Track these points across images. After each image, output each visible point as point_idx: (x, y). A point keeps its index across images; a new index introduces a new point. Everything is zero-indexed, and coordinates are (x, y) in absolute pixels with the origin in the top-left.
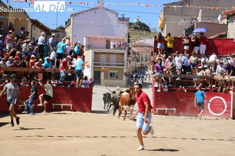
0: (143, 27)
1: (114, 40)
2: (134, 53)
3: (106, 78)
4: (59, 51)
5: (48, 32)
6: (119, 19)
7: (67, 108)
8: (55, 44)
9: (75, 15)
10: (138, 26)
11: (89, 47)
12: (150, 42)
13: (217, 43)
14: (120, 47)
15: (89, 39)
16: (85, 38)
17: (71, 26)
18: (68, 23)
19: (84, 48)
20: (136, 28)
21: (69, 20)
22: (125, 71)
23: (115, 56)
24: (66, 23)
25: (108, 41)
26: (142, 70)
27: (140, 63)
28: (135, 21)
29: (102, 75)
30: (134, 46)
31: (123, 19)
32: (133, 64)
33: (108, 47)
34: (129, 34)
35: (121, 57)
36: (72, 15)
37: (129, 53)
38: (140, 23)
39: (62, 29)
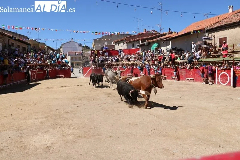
0: (87, 48)
1: (77, 52)
2: (85, 56)
3: (75, 65)
4: (57, 57)
5: (53, 50)
6: (79, 45)
7: (62, 77)
8: (56, 55)
9: (63, 44)
10: (86, 47)
11: (69, 55)
12: (90, 52)
13: (111, 52)
14: (80, 54)
15: (69, 52)
16: (67, 52)
17: (62, 48)
18: (61, 47)
19: (67, 56)
20: (85, 48)
21: (61, 46)
22: (82, 63)
23: (78, 58)
24: (60, 47)
25: (75, 53)
26: (88, 62)
27: (87, 60)
28: (85, 45)
29: (74, 64)
30: (85, 54)
31: (80, 45)
32: (85, 60)
33: (76, 55)
34: (82, 50)
35: (80, 58)
36: (62, 44)
37: (83, 57)
38: (86, 46)
39: (59, 49)
